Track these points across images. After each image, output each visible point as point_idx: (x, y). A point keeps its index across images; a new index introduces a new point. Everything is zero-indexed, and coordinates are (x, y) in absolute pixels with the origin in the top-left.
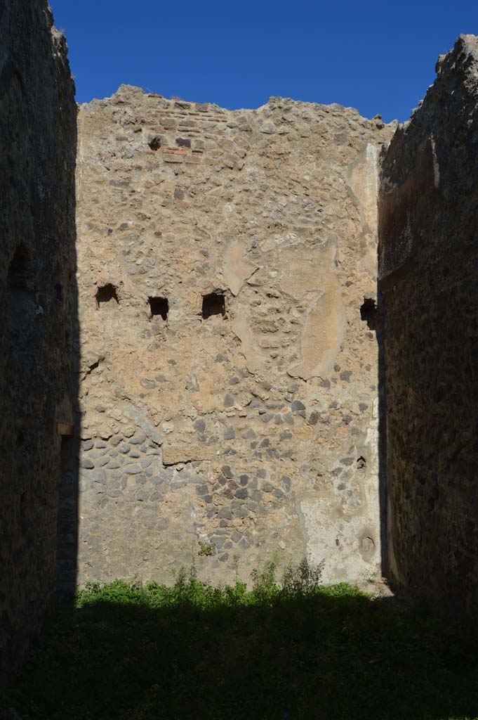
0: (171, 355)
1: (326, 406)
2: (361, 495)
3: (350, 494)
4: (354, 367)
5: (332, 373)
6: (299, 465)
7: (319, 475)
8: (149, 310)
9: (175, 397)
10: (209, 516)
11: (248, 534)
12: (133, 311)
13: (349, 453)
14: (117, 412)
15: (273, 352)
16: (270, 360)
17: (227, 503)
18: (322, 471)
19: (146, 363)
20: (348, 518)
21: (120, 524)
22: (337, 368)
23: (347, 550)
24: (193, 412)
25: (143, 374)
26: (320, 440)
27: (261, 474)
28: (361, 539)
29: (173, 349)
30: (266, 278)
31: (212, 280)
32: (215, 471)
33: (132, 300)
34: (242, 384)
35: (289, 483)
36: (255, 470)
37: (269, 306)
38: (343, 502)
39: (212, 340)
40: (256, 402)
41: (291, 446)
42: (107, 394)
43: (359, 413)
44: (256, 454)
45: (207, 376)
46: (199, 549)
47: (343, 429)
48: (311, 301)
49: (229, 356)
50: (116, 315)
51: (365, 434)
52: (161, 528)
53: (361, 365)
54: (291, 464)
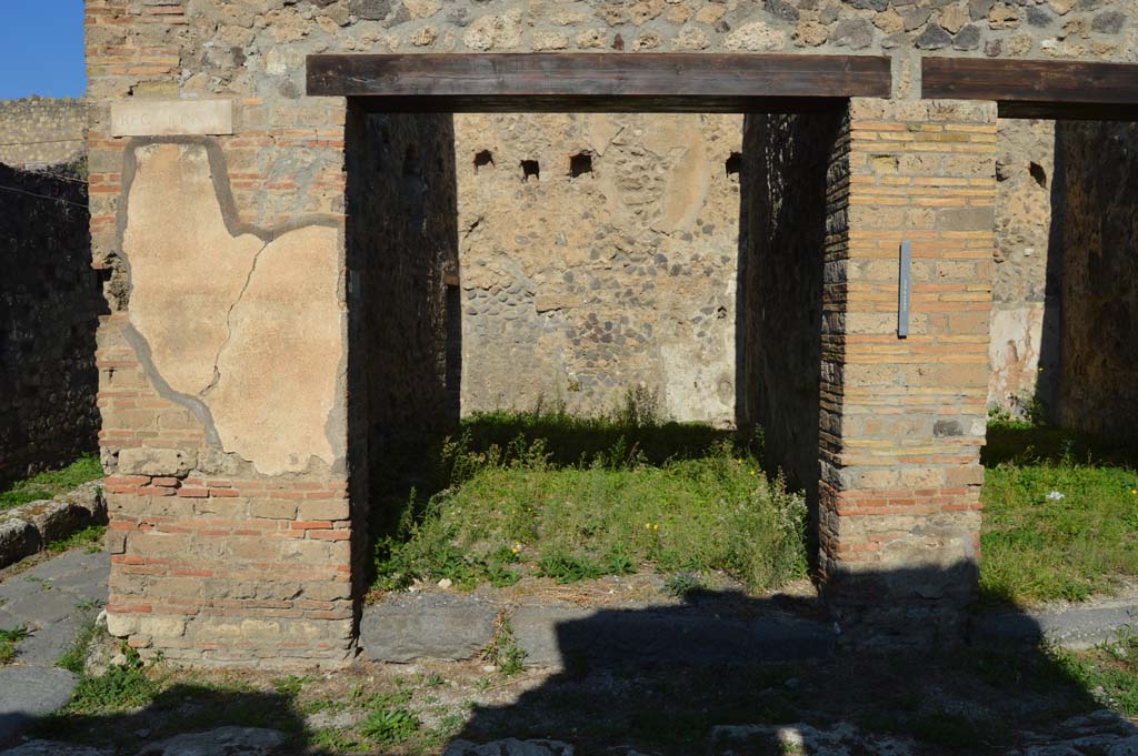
0: (542, 213)
1: (687, 259)
2: (720, 343)
3: (710, 341)
4: (717, 220)
5: (695, 227)
6: (660, 313)
7: (680, 323)
8: (521, 172)
9: (546, 252)
10: (577, 357)
11: (612, 375)
12: (507, 174)
13: (710, 303)
14: (495, 266)
15: (637, 208)
16: (634, 215)
17: (593, 346)
18: (683, 319)
19: (519, 222)
20: (707, 363)
21: (499, 362)
22: (699, 222)
23: (704, 392)
24: (562, 265)
25: (517, 232)
26: (682, 290)
27: (624, 320)
28: (719, 383)
29: (544, 208)
30: (630, 137)
31: (579, 141)
32: (582, 317)
33: (506, 164)
34: (607, 239)
35: (651, 330)
36: (618, 317)
37: (633, 164)
38: (703, 348)
39: (579, 199)
40: (621, 255)
41: (653, 295)
42: (487, 249)
43: (721, 264)
44: (620, 302)
45: (575, 232)
46: (568, 385)
47: (705, 279)
48: (675, 159)
49: (595, 213)
50: (492, 179)
51: (726, 285)
52: (534, 367)
53: (725, 219)
54: (653, 312)
